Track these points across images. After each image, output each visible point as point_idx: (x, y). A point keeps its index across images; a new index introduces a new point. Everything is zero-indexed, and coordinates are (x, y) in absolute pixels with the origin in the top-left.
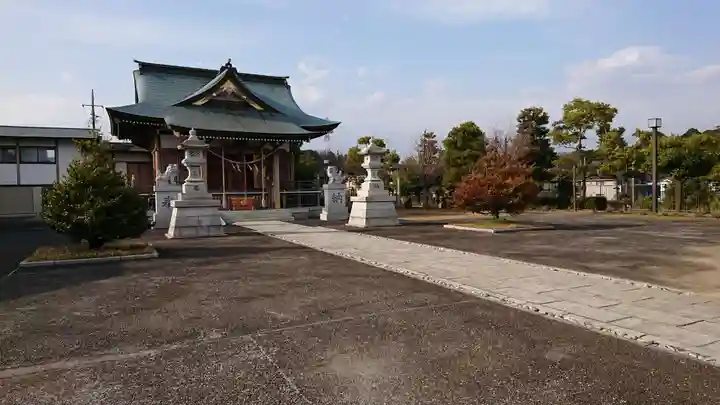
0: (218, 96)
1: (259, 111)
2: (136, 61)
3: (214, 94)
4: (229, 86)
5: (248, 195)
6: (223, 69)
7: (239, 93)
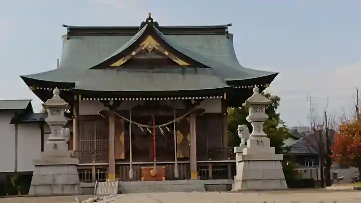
0: (138, 54)
1: (183, 67)
2: (65, 26)
3: (134, 53)
4: (150, 43)
5: (158, 165)
6: (143, 24)
7: (161, 49)
